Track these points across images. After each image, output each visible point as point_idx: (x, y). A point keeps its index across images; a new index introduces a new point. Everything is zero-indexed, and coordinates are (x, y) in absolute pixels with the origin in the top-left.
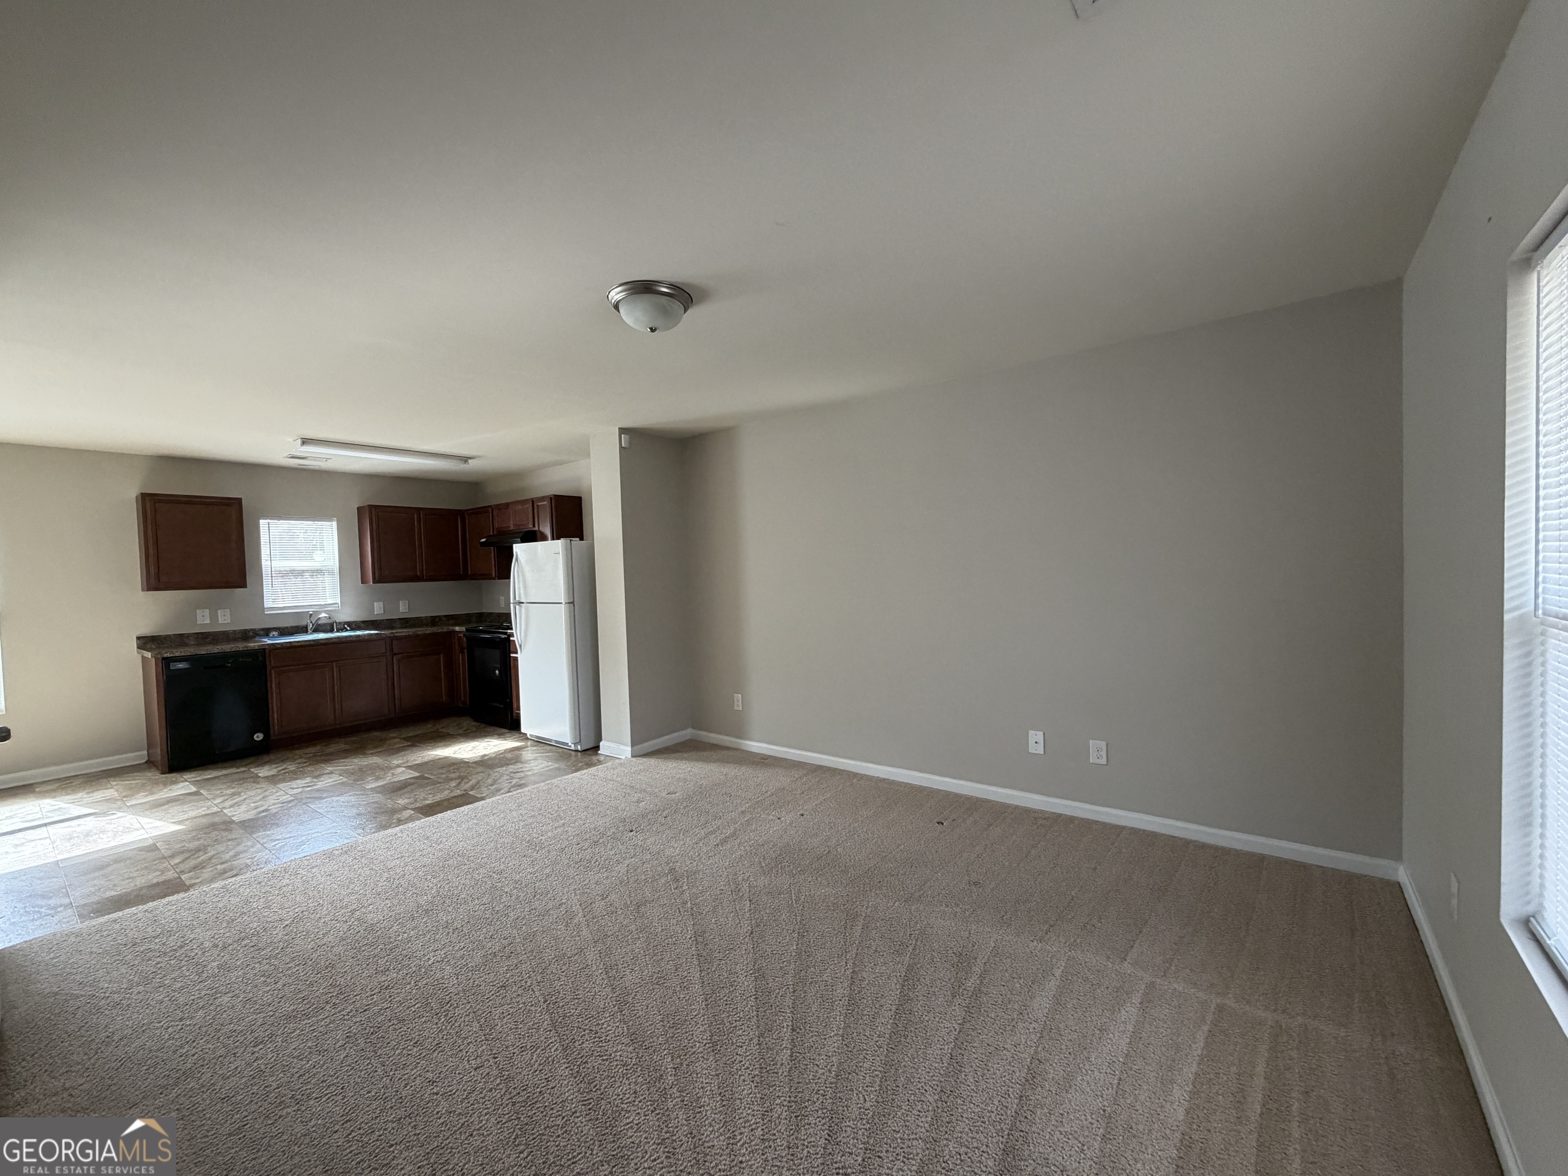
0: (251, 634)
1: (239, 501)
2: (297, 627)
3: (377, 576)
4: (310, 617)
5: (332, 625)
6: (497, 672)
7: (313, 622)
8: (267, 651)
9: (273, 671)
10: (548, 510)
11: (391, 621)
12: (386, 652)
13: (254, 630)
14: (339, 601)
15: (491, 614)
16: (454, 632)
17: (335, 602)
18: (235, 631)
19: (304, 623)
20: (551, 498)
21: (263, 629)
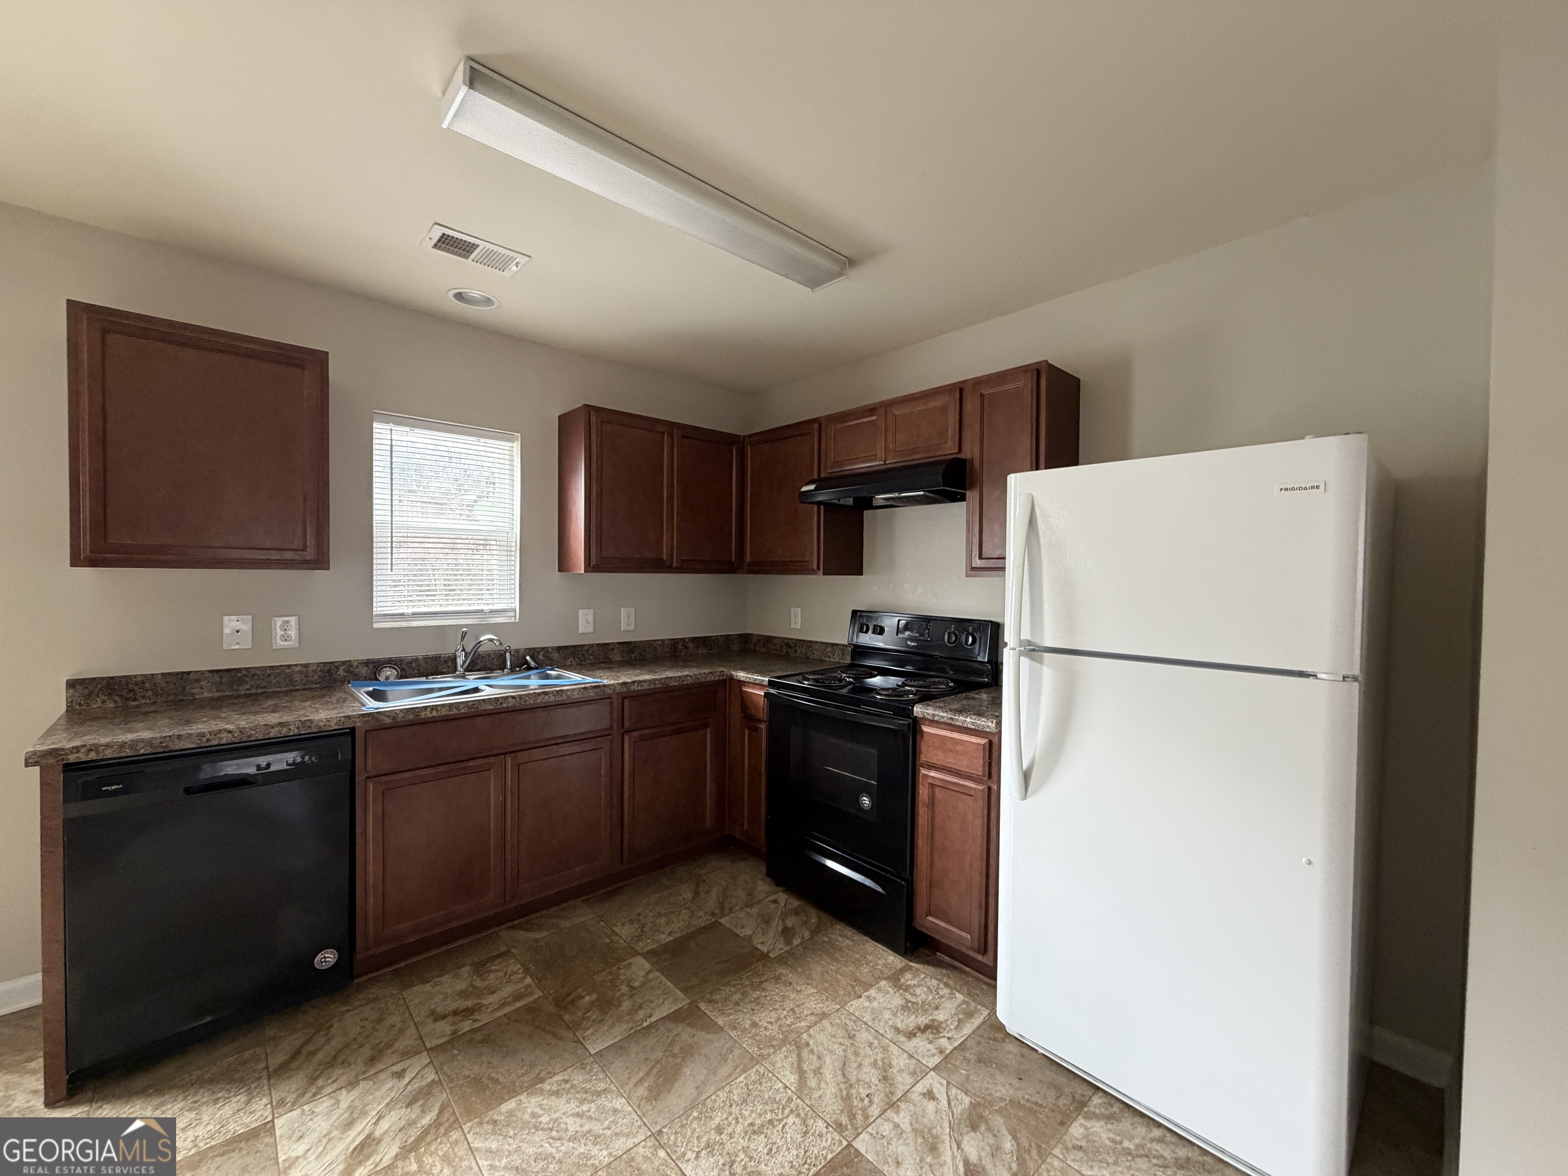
0: (341, 672)
1: (319, 360)
2: (436, 659)
3: (593, 556)
4: (463, 638)
5: (501, 656)
6: (866, 801)
7: (468, 650)
8: (359, 735)
9: (371, 786)
10: (1028, 400)
11: (605, 647)
12: (611, 727)
13: (347, 664)
14: (517, 605)
15: (769, 639)
16: (731, 678)
17: (509, 606)
18: (306, 666)
19: (448, 651)
20: (1038, 372)
21: (367, 663)
